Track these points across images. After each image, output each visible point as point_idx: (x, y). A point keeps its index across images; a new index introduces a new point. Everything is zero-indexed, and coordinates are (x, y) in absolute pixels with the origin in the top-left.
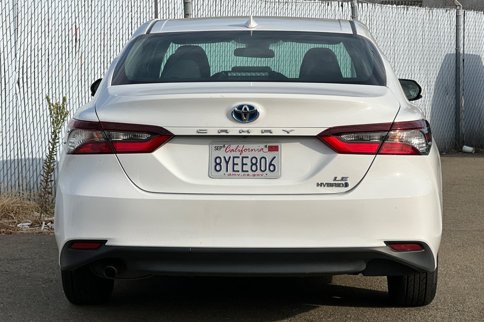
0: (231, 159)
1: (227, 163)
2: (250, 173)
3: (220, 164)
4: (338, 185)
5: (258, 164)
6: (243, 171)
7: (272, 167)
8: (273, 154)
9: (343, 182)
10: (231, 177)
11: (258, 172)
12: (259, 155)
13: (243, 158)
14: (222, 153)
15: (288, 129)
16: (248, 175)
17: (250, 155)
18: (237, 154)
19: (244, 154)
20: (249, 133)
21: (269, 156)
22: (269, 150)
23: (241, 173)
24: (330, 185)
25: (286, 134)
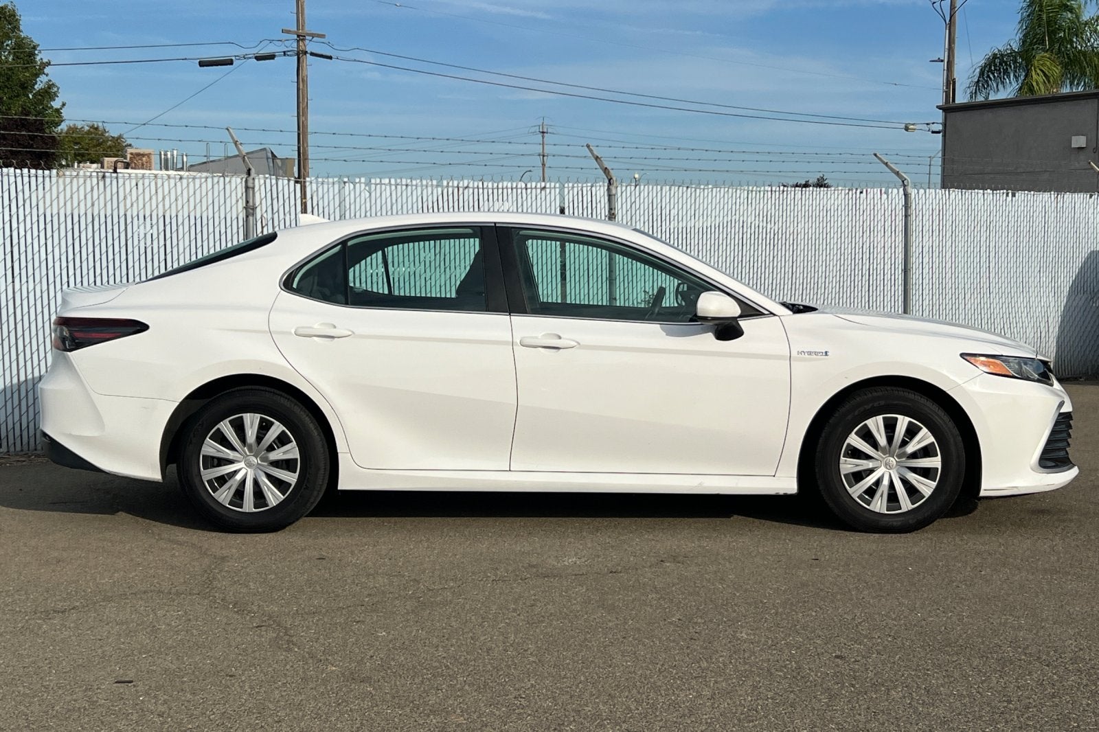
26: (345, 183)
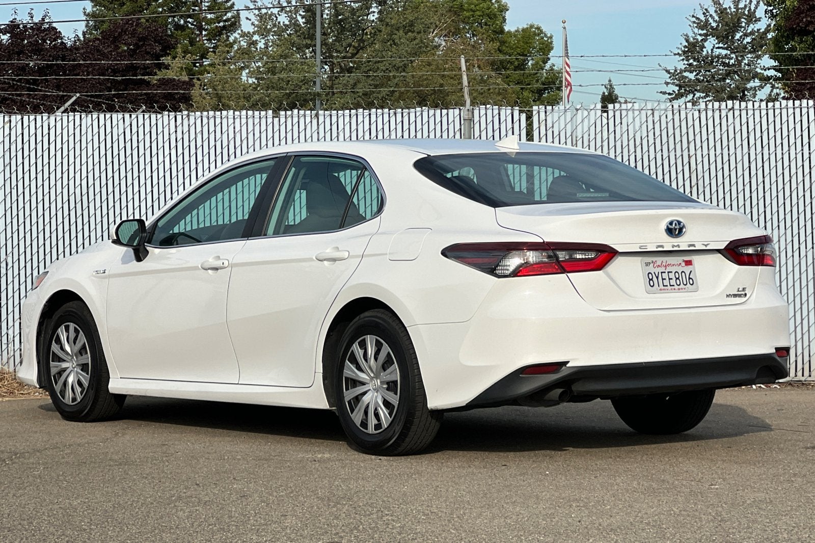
0: (660, 274)
1: (657, 278)
2: (676, 287)
3: (652, 279)
4: (740, 296)
5: (680, 278)
6: (670, 286)
7: (691, 280)
8: (689, 268)
9: (743, 293)
10: (662, 291)
11: (682, 285)
12: (680, 270)
13: (668, 272)
14: (651, 269)
15: (706, 243)
16: (675, 289)
17: (673, 269)
18: (663, 269)
19: (669, 269)
20: (679, 247)
21: (687, 269)
22: (686, 265)
23: (669, 287)
24: (735, 296)
25: (704, 248)
26: (577, 110)
